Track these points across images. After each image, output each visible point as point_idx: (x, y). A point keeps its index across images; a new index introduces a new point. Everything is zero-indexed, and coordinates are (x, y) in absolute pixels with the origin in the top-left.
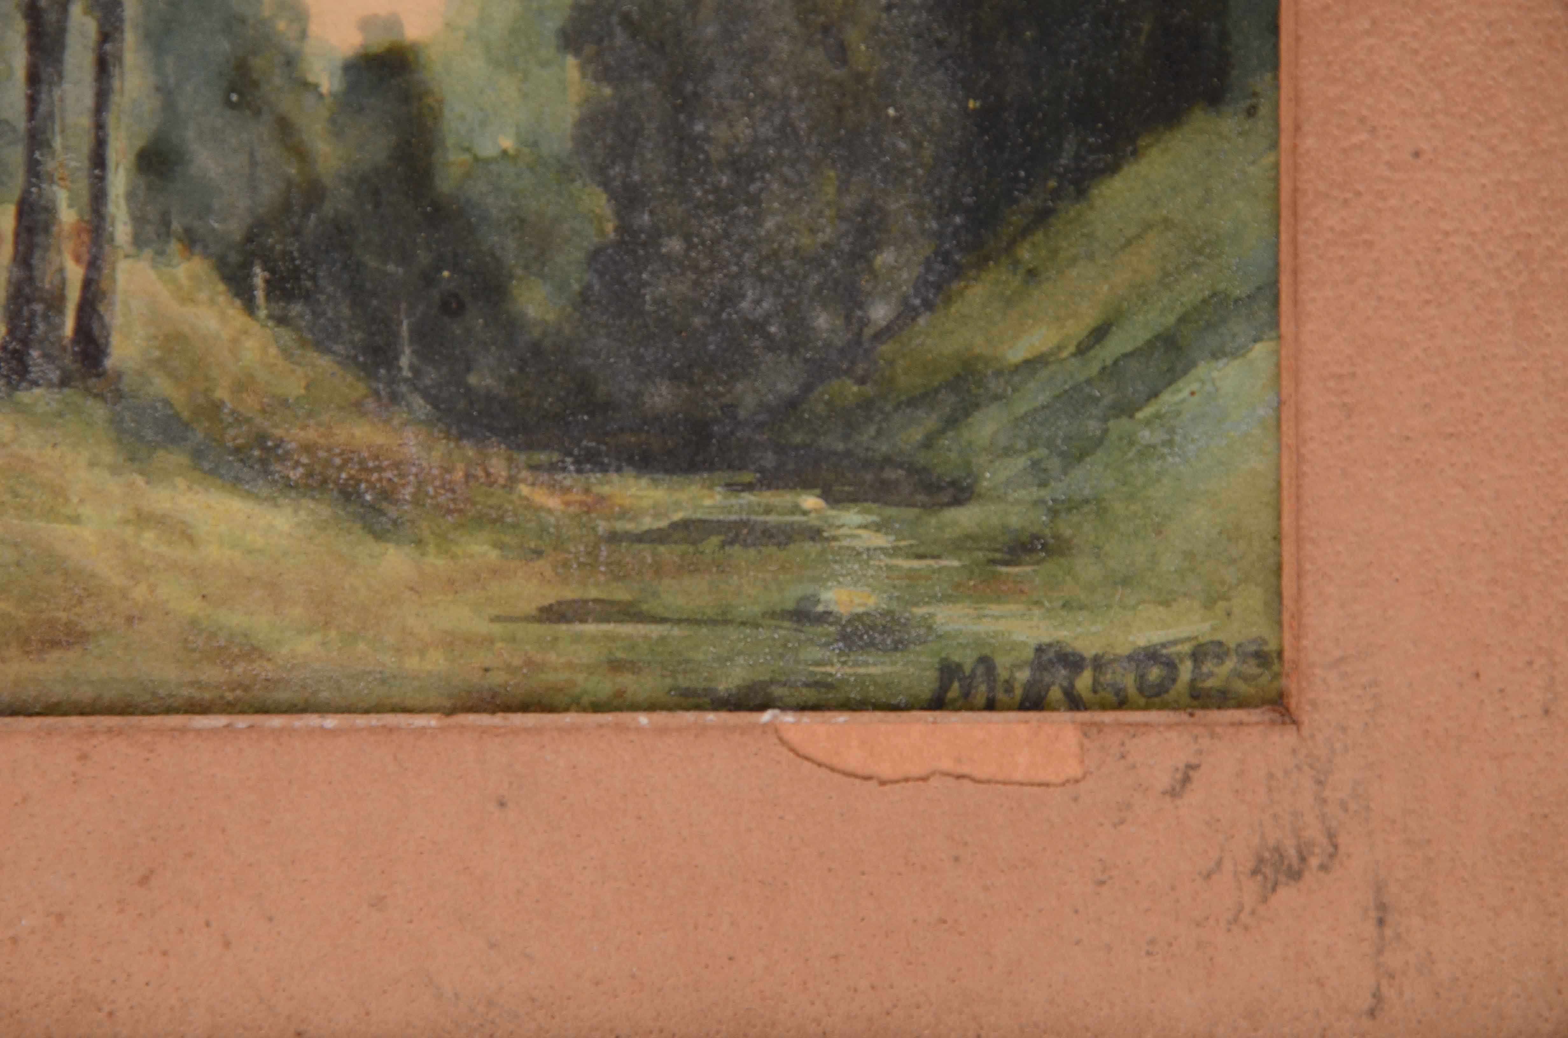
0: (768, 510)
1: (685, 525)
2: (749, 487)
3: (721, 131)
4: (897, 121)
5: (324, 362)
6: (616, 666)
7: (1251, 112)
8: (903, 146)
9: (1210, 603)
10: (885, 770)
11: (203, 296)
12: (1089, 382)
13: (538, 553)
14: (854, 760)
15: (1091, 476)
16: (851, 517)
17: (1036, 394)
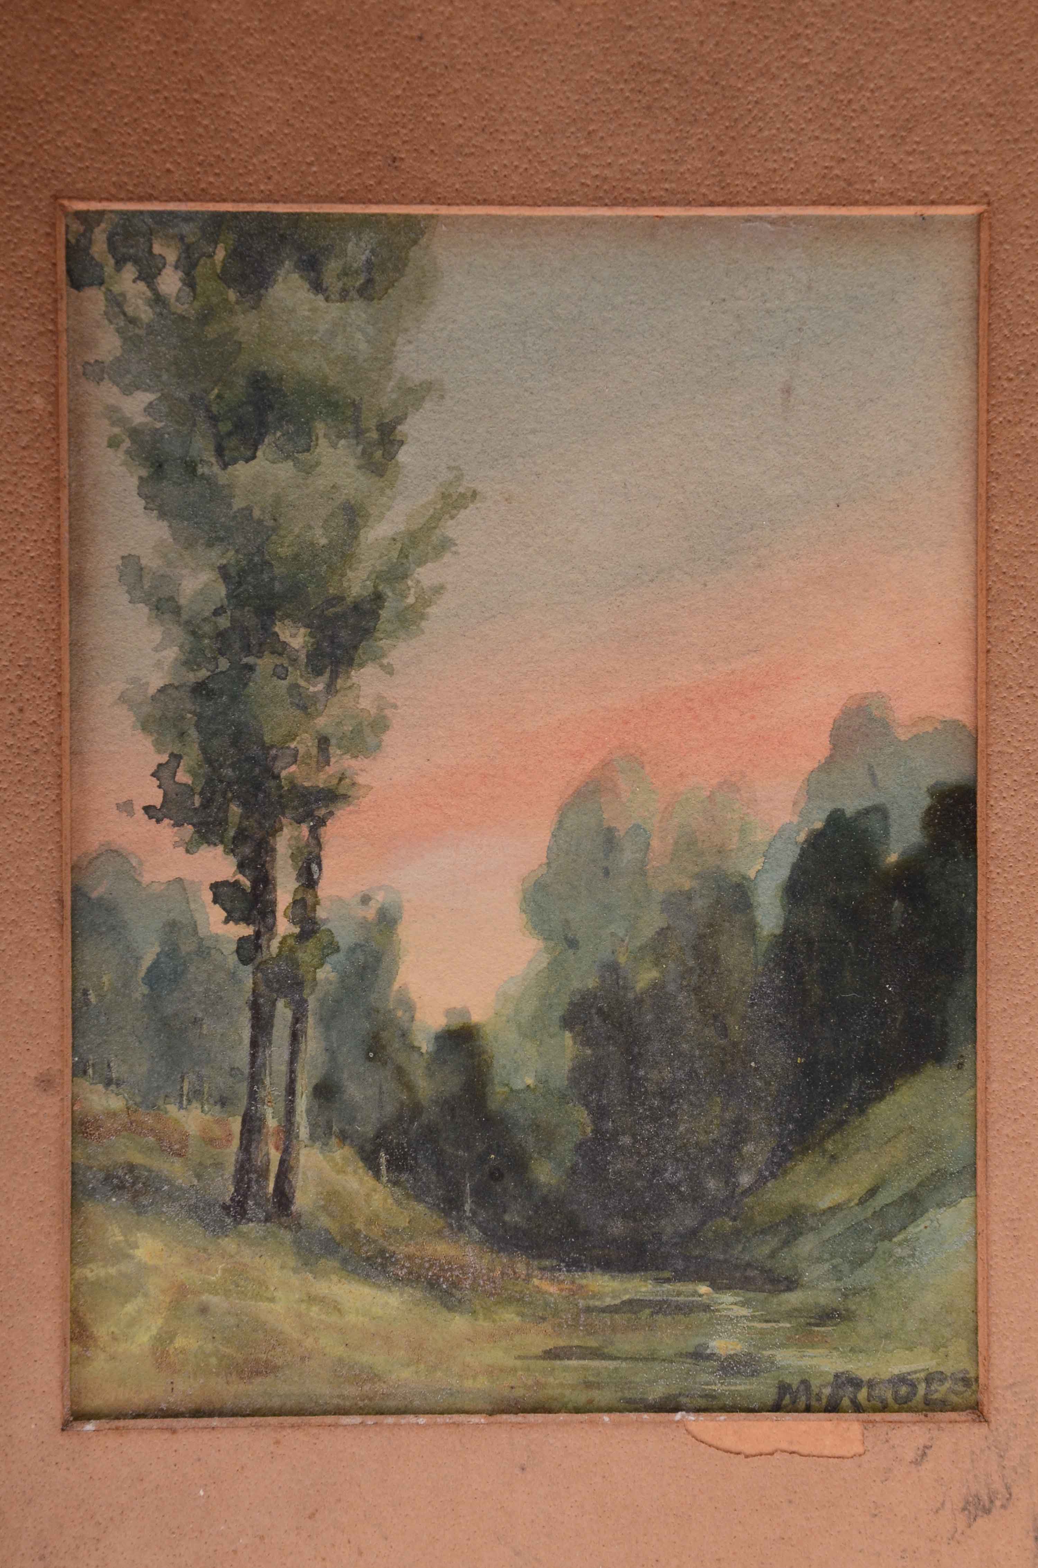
0: (679, 1294)
1: (630, 1302)
2: (668, 1280)
3: (654, 1075)
4: (756, 1069)
5: (420, 1208)
6: (588, 1385)
7: (960, 1066)
8: (759, 1084)
9: (935, 1350)
10: (748, 1449)
11: (350, 1169)
12: (866, 1220)
13: (544, 1319)
14: (729, 1442)
15: (866, 1275)
16: (727, 1298)
17: (835, 1227)
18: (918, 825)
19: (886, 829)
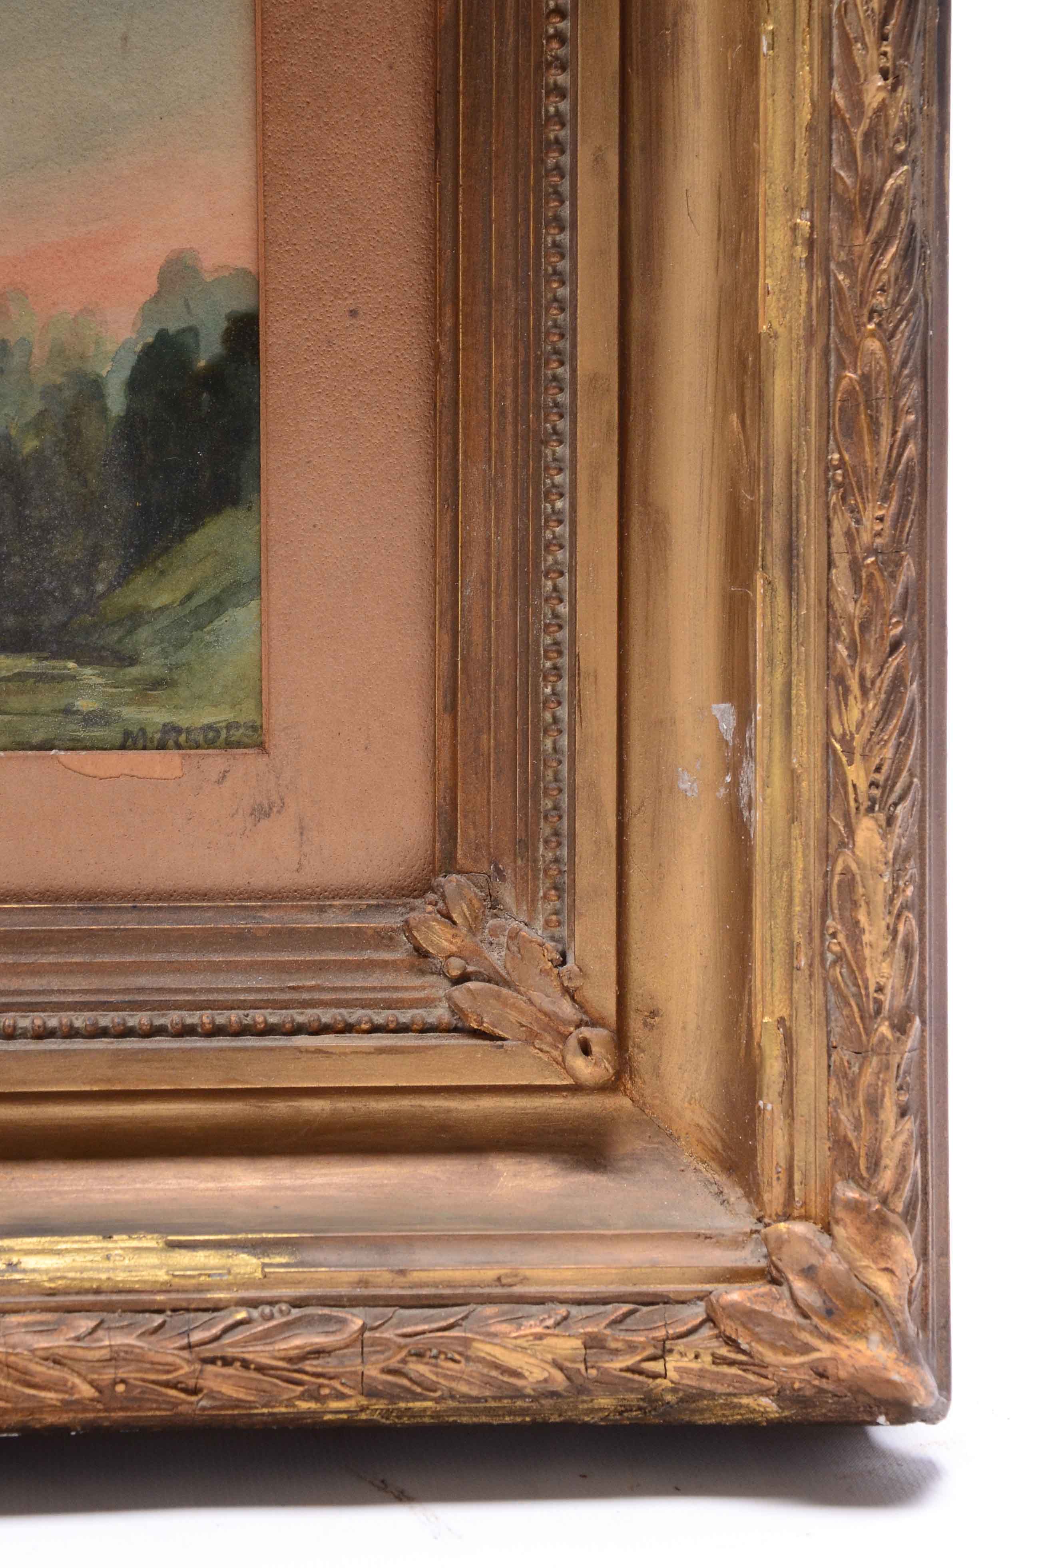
0: (54, 668)
1: (20, 674)
2: (46, 659)
3: (36, 514)
4: (108, 510)
7: (249, 509)
8: (110, 520)
9: (233, 706)
10: (101, 774)
12: (185, 616)
14: (89, 769)
15: (185, 654)
16: (88, 671)
17: (163, 621)
18: (219, 341)
19: (198, 346)
